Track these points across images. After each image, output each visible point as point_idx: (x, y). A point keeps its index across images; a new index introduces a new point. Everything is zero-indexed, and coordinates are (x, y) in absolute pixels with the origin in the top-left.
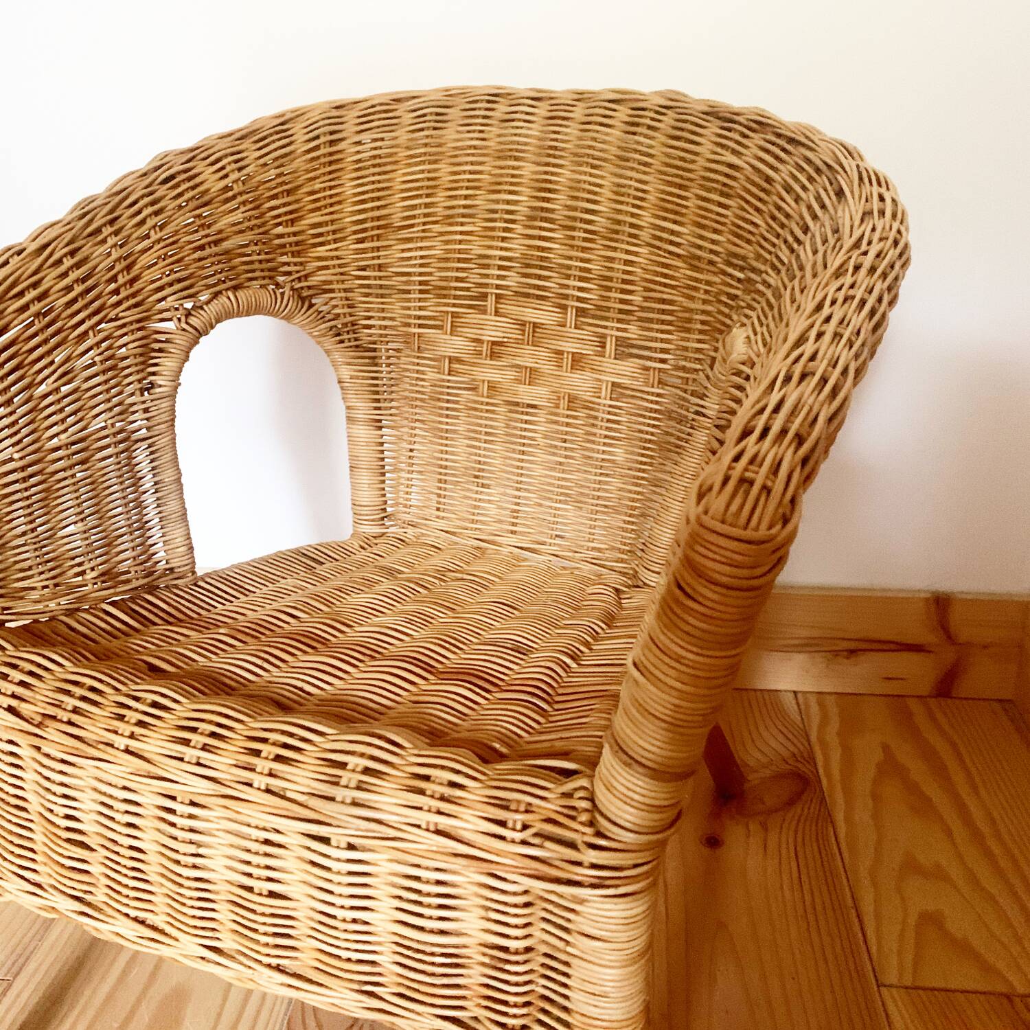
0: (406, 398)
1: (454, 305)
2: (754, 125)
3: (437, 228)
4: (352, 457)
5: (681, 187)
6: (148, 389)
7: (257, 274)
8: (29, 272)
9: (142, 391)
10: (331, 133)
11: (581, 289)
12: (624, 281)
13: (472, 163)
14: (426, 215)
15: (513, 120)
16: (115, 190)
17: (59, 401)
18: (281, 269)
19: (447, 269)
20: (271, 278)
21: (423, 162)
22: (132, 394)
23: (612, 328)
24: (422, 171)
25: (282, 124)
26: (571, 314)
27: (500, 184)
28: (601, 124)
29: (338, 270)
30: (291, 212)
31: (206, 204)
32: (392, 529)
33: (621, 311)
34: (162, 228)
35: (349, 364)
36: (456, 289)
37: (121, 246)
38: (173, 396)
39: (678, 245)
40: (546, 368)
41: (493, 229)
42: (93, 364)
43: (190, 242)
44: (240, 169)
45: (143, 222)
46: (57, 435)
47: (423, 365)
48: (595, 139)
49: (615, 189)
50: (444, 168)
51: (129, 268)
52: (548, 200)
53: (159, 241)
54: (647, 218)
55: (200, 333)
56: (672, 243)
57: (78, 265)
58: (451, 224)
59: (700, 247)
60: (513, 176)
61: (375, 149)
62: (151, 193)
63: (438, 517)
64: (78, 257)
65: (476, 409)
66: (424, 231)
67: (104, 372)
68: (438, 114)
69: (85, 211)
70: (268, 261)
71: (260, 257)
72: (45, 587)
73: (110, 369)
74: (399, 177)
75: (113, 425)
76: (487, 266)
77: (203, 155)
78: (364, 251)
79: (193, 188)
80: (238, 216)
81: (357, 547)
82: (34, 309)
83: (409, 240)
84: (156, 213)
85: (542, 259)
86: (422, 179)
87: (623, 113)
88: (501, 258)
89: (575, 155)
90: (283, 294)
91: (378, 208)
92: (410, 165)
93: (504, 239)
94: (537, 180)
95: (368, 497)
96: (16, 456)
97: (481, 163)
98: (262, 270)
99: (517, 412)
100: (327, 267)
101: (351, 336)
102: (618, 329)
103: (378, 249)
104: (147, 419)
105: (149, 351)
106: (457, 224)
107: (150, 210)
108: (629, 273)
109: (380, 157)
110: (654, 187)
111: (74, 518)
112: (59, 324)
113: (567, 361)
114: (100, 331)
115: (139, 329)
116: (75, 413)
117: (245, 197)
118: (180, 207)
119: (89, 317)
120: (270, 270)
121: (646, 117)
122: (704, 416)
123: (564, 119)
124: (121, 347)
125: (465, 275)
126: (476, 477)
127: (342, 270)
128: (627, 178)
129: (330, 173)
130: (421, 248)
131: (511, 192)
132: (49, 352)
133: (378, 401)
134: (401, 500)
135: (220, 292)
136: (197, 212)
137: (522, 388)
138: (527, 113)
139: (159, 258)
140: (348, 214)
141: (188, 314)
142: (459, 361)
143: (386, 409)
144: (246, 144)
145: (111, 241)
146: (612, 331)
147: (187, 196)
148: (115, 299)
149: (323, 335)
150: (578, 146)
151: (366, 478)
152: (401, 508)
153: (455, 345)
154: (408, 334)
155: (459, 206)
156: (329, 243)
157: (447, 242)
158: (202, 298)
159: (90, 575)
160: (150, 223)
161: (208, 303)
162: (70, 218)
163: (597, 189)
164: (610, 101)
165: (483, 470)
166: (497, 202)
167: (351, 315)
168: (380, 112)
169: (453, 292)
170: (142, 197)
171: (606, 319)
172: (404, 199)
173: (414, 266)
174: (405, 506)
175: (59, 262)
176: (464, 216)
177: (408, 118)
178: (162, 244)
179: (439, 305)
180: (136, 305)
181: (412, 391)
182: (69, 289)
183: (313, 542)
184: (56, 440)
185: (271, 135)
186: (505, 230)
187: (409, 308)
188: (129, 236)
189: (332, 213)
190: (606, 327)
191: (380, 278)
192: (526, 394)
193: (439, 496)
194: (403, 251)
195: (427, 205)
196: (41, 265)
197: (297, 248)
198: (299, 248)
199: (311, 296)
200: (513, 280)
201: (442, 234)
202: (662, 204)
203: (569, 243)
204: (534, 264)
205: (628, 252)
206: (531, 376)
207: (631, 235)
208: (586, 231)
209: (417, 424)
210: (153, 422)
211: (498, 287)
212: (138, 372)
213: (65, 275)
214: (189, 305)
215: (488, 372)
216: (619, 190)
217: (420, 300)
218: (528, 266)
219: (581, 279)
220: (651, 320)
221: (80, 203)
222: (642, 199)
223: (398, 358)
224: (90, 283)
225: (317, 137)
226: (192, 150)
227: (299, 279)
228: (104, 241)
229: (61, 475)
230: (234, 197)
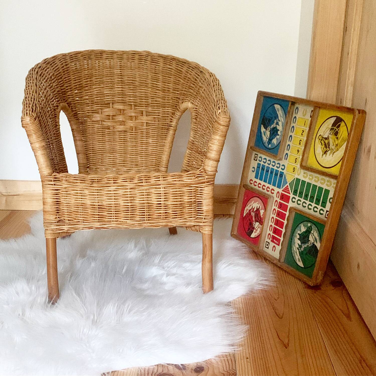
1: (101, 106)
5: (157, 74)
11: (134, 100)
19: (98, 97)
26: (133, 106)
27: (108, 75)
28: (132, 59)
33: (146, 104)
39: (158, 87)
40: (128, 120)
47: (94, 123)
48: (131, 63)
49: (139, 75)
52: (122, 78)
54: (149, 81)
59: (165, 87)
60: (111, 73)
65: (109, 134)
66: (90, 87)
74: (83, 74)
76: (108, 96)
83: (87, 90)
85: (122, 93)
86: (89, 74)
91: (79, 82)
92: (85, 71)
93: (112, 89)
94: (118, 74)
99: (120, 133)
102: (146, 109)
103: (80, 92)
106: (99, 85)
108: (146, 95)
110: (150, 74)
121: (143, 57)
122: (171, 126)
123: (122, 58)
125: (103, 98)
128: (142, 72)
129: (68, 73)
130: (90, 92)
131: (111, 77)
140: (73, 84)
142: (104, 121)
154: (89, 115)
155: (99, 81)
157: (97, 90)
163: (134, 75)
166: (108, 79)
167: (76, 111)
169: (100, 103)
171: (143, 107)
172: (85, 79)
173: (89, 97)
179: (97, 107)
187: (89, 108)
189: (69, 83)
191: (82, 100)
192: (123, 128)
194: (87, 93)
195: (91, 81)
200: (116, 99)
202: (152, 78)
203: (129, 88)
205: (145, 90)
207: (145, 86)
208: (133, 85)
211: (112, 101)
215: (112, 123)
217: (91, 106)
218: (119, 95)
219: (134, 97)
220: (154, 106)
222: (147, 77)
223: (87, 122)
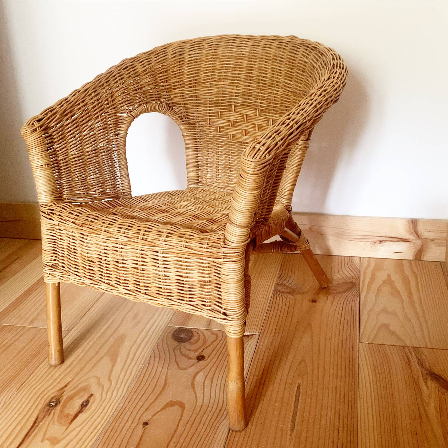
0: (206, 141)
1: (221, 109)
2: (313, 48)
3: (215, 83)
4: (187, 161)
5: (292, 69)
6: (117, 135)
7: (154, 98)
8: (82, 97)
9: (115, 135)
10: (180, 52)
11: (261, 103)
12: (275, 100)
13: (227, 61)
14: (212, 79)
15: (241, 46)
16: (109, 71)
17: (90, 137)
18: (163, 97)
19: (219, 97)
20: (159, 100)
21: (211, 61)
22: (112, 136)
23: (271, 116)
24: (211, 64)
25: (165, 48)
26: (258, 111)
27: (236, 68)
28: (269, 48)
29: (182, 97)
30: (166, 78)
31: (138, 76)
32: (200, 187)
33: (274, 110)
34: (123, 84)
35: (186, 129)
36: (221, 103)
37: (110, 90)
38: (125, 137)
39: (290, 88)
40: (251, 130)
41: (233, 83)
42: (100, 126)
43: (132, 88)
44: (149, 64)
45: (117, 82)
46: (89, 147)
47: (211, 129)
48: (267, 53)
49: (272, 69)
50: (218, 63)
51: (112, 96)
52: (251, 73)
53: (122, 88)
55: (134, 117)
56: (289, 87)
57: (96, 95)
58: (220, 82)
60: (240, 65)
61: (195, 56)
62: (120, 73)
63: (216, 182)
64: (96, 93)
65: (228, 144)
66: (211, 84)
67: (103, 129)
68: (216, 45)
69: (99, 79)
70: (158, 94)
71: (155, 93)
72: (84, 194)
73: (105, 128)
74: (203, 66)
75: (106, 145)
76: (232, 96)
77: (137, 60)
78: (191, 91)
79: (134, 71)
80: (148, 80)
81: (188, 192)
82: (82, 109)
83: (206, 87)
84: (121, 79)
85: (249, 93)
86: (211, 67)
87: (276, 44)
88: (236, 93)
89: (261, 58)
90: (163, 105)
91: (196, 76)
92: (206, 62)
93: (237, 87)
94: (248, 67)
95: (193, 175)
96: (76, 153)
97: (230, 61)
98: (156, 97)
99: (242, 145)
100: (178, 96)
101: (187, 119)
102: (273, 116)
103: (196, 90)
104: (117, 144)
105: (117, 123)
106: (222, 81)
107: (119, 78)
108: (276, 97)
109: (197, 59)
110: (284, 69)
111: (93, 174)
112: (90, 114)
113: (257, 127)
114: (102, 116)
115: (115, 116)
116: (94, 141)
117: (151, 73)
118: (130, 76)
119: (99, 111)
120: (158, 97)
121: (283, 45)
123: (257, 46)
124: (109, 121)
125: (224, 98)
126: (229, 168)
127: (183, 97)
128: (276, 66)
129: (180, 65)
130: (210, 90)
131: (239, 71)
132: (87, 122)
133: (196, 142)
134: (204, 177)
135: (141, 104)
136: (135, 78)
137: (243, 137)
138: (246, 44)
139: (122, 93)
140: (186, 79)
141: (131, 111)
142: (222, 128)
143: (199, 144)
144: (152, 56)
145: (106, 88)
146: (271, 117)
147: (132, 73)
148: (107, 106)
149: (176, 119)
150: (261, 55)
151: (192, 168)
152: (204, 179)
153: (221, 122)
154: (206, 119)
155: (223, 76)
156: (179, 88)
157: (219, 88)
158: (135, 106)
159: (98, 191)
160: (119, 82)
161: (137, 107)
162: (94, 81)
163: (267, 70)
164: (272, 40)
165: (231, 166)
166: (235, 74)
167: (186, 112)
168: (197, 44)
169: (220, 104)
170: (117, 74)
171: (269, 113)
172: (204, 73)
173: (208, 96)
174: (205, 179)
175: (90, 95)
176: (224, 79)
177: (206, 46)
178: (123, 89)
179: (216, 109)
180: (114, 108)
181: (207, 139)
182: (93, 103)
183: (174, 190)
184: (88, 149)
185: (160, 52)
186: (237, 83)
187: (206, 110)
188: (112, 86)
189: (180, 78)
190: (269, 116)
191: (196, 100)
192: (244, 138)
193: (216, 175)
194: (204, 90)
195: (212, 75)
196: (85, 96)
197: (168, 90)
198: (169, 90)
199: (173, 106)
200: (240, 100)
201: (217, 85)
202: (286, 74)
203: (258, 87)
204: (247, 95)
205: (276, 91)
206: (246, 133)
207: (277, 85)
208: (263, 84)
209: (209, 150)
210: (118, 145)
211: (235, 102)
212: (114, 129)
213: (92, 98)
214: (131, 108)
215: (232, 132)
216: (273, 70)
217: (210, 107)
218: (245, 95)
219: (261, 100)
221: (97, 76)
222: (280, 73)
223: (203, 127)
224: (99, 101)
225: (176, 53)
226: (134, 58)
227: (169, 100)
228: (105, 88)
229: (90, 160)
230: (147, 74)
